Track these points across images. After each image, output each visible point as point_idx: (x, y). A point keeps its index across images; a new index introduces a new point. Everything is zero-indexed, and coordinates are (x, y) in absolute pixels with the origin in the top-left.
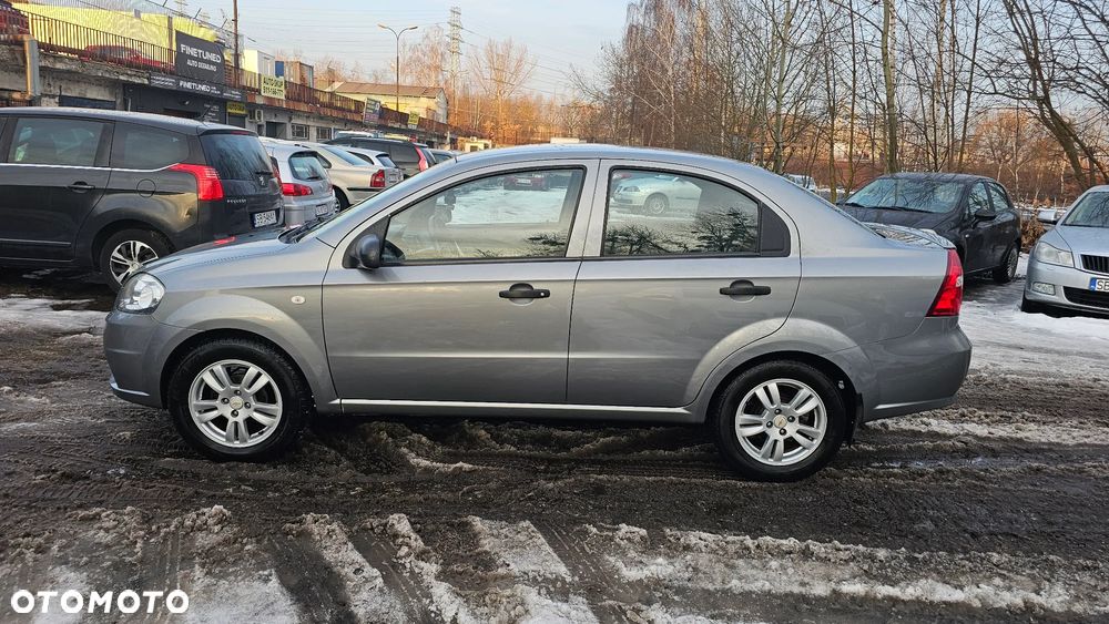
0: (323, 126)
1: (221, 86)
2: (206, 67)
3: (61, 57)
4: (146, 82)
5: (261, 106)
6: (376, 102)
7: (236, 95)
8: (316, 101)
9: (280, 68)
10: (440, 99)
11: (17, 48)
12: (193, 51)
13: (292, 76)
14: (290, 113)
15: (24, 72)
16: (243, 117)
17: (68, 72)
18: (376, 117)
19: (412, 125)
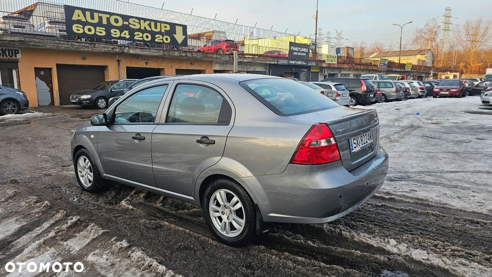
0: (357, 73)
1: (307, 61)
2: (301, 54)
3: (246, 57)
4: (276, 63)
5: (326, 67)
6: (386, 60)
7: (314, 64)
8: (353, 62)
9: (338, 50)
10: (429, 55)
11: (231, 56)
12: (296, 49)
13: (343, 53)
14: (340, 69)
15: (233, 64)
16: (318, 73)
17: (248, 62)
18: (386, 67)
19: (408, 69)
